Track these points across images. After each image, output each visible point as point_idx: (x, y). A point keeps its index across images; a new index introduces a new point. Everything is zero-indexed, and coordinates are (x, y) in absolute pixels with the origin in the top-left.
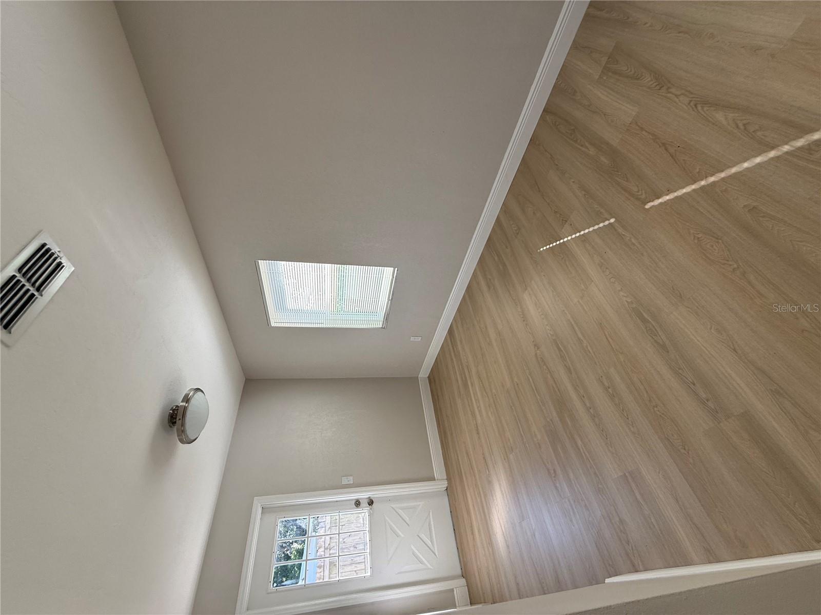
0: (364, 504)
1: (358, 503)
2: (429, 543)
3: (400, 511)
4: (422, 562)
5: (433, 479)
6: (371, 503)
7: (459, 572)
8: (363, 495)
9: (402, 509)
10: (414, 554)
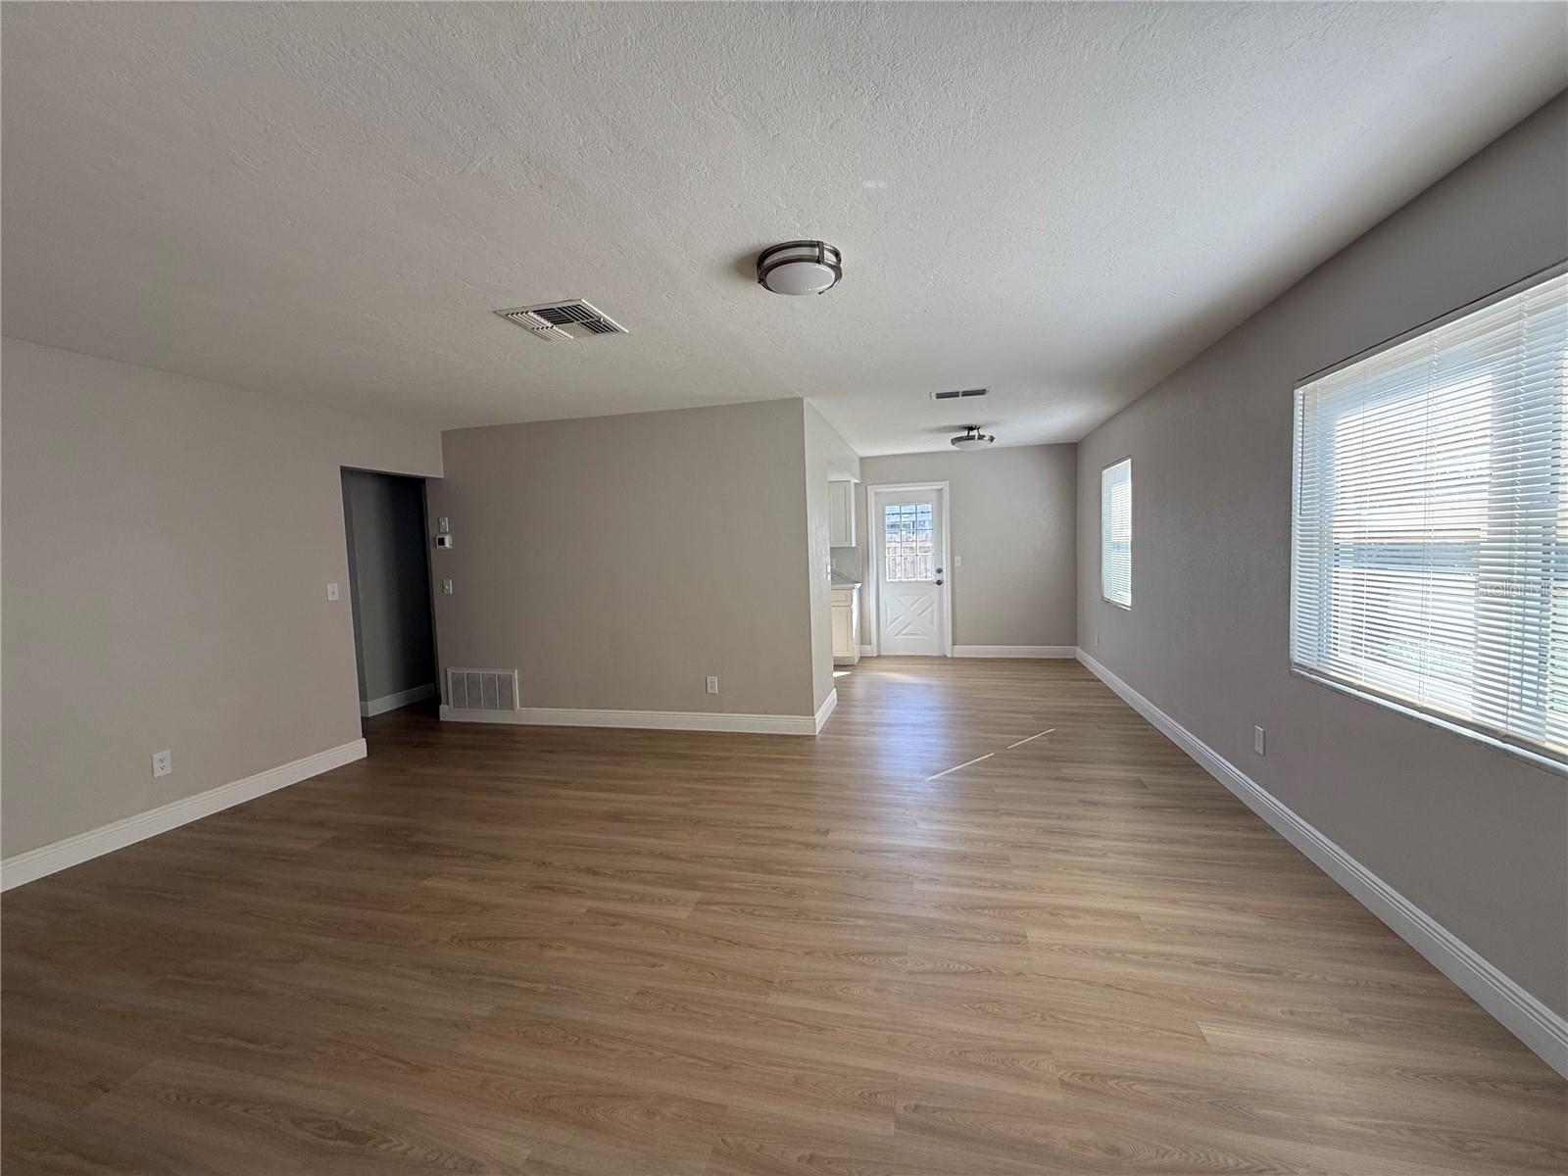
0: (939, 577)
1: (939, 571)
2: (904, 632)
3: (929, 610)
4: (891, 623)
5: (954, 643)
6: (939, 583)
7: (882, 654)
8: (946, 577)
9: (932, 611)
10: (898, 617)
